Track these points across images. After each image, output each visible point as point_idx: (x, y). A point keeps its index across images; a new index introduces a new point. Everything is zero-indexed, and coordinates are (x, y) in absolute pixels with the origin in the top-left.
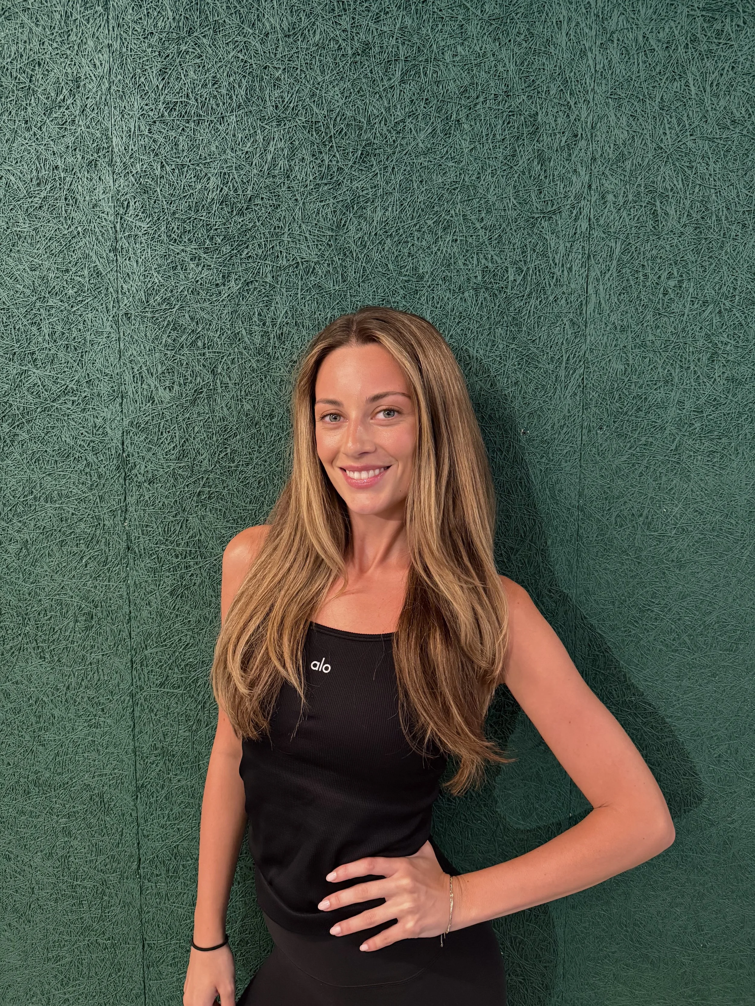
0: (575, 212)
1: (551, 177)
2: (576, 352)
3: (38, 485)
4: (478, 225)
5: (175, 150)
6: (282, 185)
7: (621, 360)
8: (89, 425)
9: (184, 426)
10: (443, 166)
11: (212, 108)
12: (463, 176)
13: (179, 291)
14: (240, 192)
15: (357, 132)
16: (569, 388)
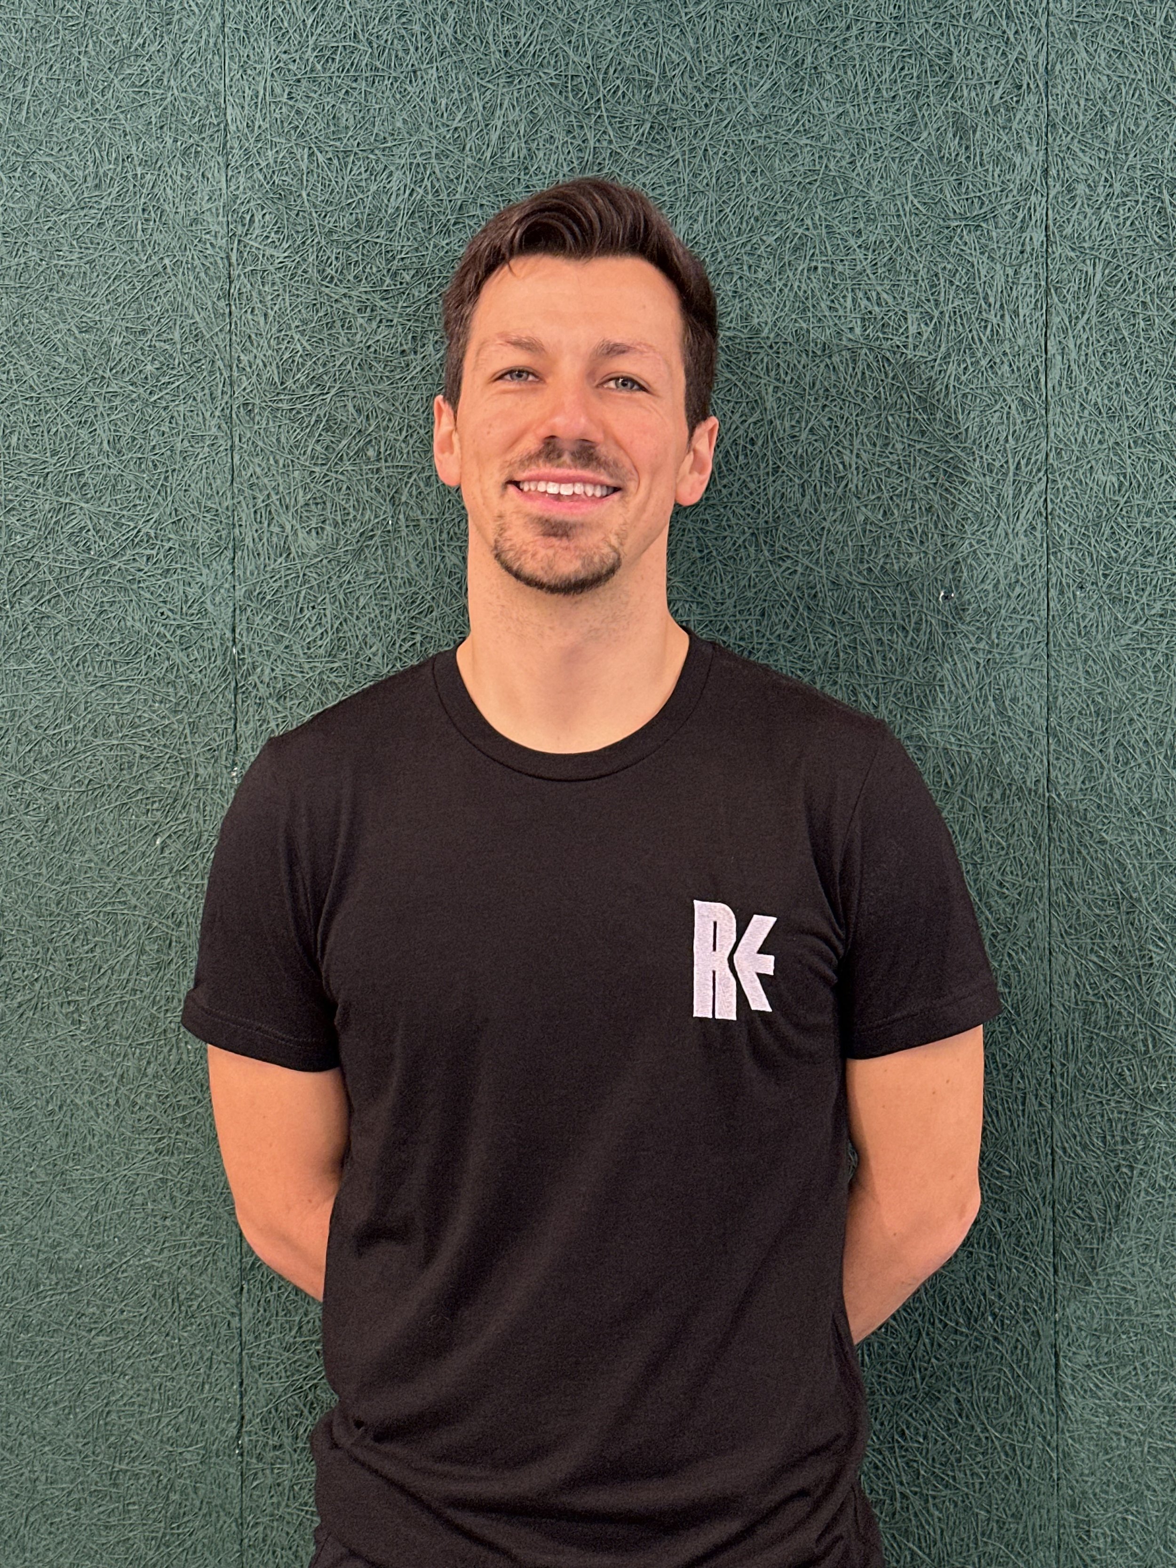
0: (1020, 216)
1: (978, 159)
2: (1030, 454)
3: (82, 706)
4: (852, 242)
5: (332, 128)
6: (516, 182)
7: (1111, 468)
8: (176, 598)
9: (341, 596)
10: (791, 145)
11: (396, 56)
12: (825, 161)
13: (338, 363)
14: (443, 196)
15: (644, 91)
16: (1021, 517)
